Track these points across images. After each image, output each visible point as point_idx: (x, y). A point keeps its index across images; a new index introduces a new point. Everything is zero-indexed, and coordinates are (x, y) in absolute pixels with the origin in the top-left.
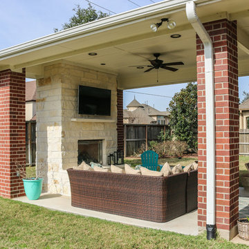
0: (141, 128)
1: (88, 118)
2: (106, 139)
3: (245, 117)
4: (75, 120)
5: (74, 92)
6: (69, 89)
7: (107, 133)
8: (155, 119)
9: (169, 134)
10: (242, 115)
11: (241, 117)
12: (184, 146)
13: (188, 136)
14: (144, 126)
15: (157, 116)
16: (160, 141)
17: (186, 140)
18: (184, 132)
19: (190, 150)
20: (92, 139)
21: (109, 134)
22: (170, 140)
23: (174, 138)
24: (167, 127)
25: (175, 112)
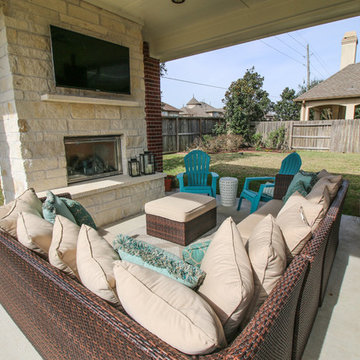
0: (194, 122)
1: (85, 95)
2: (126, 133)
3: (307, 108)
4: (45, 97)
5: (43, 40)
6: (27, 32)
7: (127, 125)
8: (211, 115)
9: (225, 127)
10: (305, 106)
11: (303, 108)
12: (240, 139)
13: (244, 129)
14: (198, 119)
15: (213, 112)
16: (214, 135)
17: (242, 133)
18: (240, 125)
19: (246, 144)
20: (96, 133)
21: (130, 126)
22: (225, 133)
23: (229, 132)
24: (222, 120)
25: (231, 104)
